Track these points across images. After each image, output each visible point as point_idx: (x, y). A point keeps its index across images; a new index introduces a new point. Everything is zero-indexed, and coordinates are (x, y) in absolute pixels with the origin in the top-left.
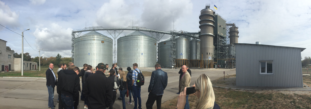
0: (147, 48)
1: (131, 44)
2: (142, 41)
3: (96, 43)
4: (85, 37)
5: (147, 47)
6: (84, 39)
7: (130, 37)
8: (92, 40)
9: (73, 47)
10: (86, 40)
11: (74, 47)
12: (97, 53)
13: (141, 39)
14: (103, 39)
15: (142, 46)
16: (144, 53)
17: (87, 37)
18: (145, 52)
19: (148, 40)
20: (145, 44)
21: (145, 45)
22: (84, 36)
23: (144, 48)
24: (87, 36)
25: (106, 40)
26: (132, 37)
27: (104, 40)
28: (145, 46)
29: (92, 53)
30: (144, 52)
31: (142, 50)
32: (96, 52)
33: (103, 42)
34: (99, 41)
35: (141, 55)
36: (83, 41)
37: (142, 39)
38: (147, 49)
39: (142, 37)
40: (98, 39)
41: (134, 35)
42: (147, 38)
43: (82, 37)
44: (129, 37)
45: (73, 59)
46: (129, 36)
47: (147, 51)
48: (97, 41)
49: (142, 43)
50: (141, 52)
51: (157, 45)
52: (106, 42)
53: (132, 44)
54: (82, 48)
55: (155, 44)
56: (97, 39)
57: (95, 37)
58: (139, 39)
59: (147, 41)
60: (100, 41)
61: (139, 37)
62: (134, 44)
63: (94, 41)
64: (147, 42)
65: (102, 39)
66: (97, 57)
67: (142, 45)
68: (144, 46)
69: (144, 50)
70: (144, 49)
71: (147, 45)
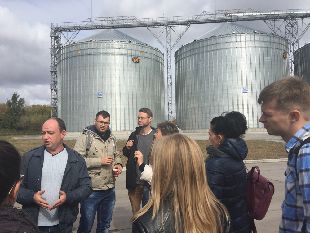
0: (258, 69)
1: (211, 63)
2: (243, 49)
3: (117, 62)
4: (88, 46)
5: (258, 66)
6: (85, 52)
7: (208, 43)
8: (108, 54)
9: (55, 73)
10: (91, 54)
11: (58, 74)
12: (122, 93)
13: (238, 45)
14: (137, 53)
15: (244, 66)
16: (249, 86)
17: (93, 46)
18: (254, 83)
19: (261, 45)
20: (253, 60)
21: (253, 62)
22: (86, 43)
23: (249, 70)
24: (95, 42)
25: (144, 55)
26: (213, 42)
27: (141, 55)
28: (253, 66)
29: (109, 92)
30: (249, 83)
31: (244, 79)
32: (118, 88)
33: (136, 60)
34: (126, 57)
35: (240, 94)
36: (83, 55)
37: (243, 44)
38: (258, 73)
39: (243, 37)
40: (125, 51)
41: (220, 37)
42: (257, 38)
43: (79, 44)
44: (205, 44)
45: (56, 108)
46: (206, 40)
47: (258, 78)
48: (122, 57)
49: (244, 56)
50: (240, 83)
51: (291, 57)
52: (145, 60)
53: (216, 62)
54: (79, 78)
55: (285, 56)
56: (121, 51)
57: (117, 45)
58: (233, 45)
59: (257, 49)
60: (130, 58)
61: (233, 39)
62: (220, 61)
63: (113, 57)
64: (257, 52)
65: (133, 52)
66: (122, 102)
67: (244, 63)
68: (249, 66)
69: (249, 78)
70: (249, 73)
71: (257, 62)
